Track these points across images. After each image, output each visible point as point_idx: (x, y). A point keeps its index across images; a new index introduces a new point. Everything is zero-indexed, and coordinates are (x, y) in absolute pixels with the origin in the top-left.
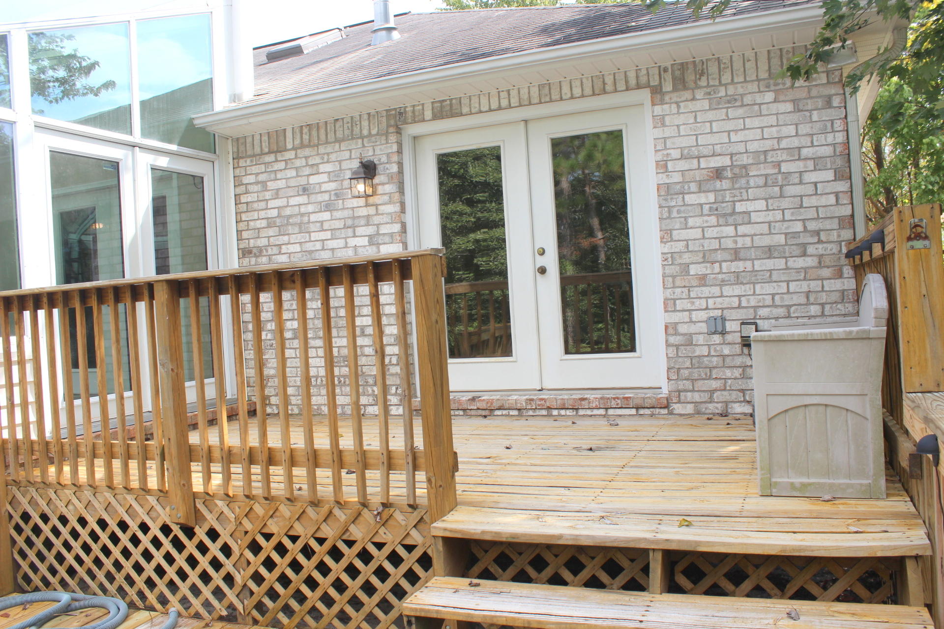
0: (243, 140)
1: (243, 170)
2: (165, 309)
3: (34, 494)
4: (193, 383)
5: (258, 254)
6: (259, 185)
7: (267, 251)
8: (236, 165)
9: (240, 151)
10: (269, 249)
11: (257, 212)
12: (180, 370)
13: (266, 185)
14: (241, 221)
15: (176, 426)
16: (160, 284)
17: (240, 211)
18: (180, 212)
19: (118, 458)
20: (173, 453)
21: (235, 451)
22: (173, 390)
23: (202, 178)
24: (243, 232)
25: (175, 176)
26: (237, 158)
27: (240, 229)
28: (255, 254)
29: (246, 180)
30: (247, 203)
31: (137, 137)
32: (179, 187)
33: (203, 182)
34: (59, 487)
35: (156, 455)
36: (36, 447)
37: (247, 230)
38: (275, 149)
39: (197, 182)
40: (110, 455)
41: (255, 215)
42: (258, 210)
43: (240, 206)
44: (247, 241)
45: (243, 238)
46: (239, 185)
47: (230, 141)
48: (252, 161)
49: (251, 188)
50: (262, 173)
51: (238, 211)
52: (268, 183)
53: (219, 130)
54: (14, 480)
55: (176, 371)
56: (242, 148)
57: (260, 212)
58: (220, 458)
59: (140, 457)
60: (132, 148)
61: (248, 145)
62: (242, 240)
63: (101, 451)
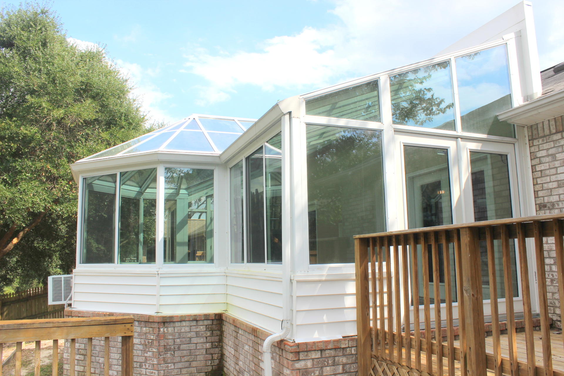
0: (535, 127)
1: (536, 147)
2: (468, 249)
3: (385, 367)
4: (504, 300)
5: (551, 207)
6: (550, 157)
7: (558, 205)
8: (531, 145)
9: (534, 135)
10: (560, 204)
11: (549, 177)
12: (479, 296)
13: (556, 157)
14: (537, 184)
15: (475, 339)
16: (465, 230)
17: (536, 176)
18: (493, 180)
19: (435, 354)
20: (473, 360)
21: (523, 367)
22: (473, 310)
23: (507, 156)
24: (539, 192)
25: (489, 156)
26: (532, 139)
27: (536, 190)
28: (549, 207)
29: (539, 154)
30: (541, 171)
31: (459, 131)
32: (492, 164)
33: (507, 159)
34: (399, 366)
35: (461, 358)
36: (387, 336)
37: (542, 190)
38: (561, 129)
39: (503, 159)
40: (431, 352)
41: (548, 179)
42: (550, 175)
43: (535, 173)
44: (542, 198)
45: (539, 196)
46: (534, 158)
47: (526, 129)
48: (543, 140)
49: (543, 160)
50: (551, 148)
51: (534, 177)
52: (557, 155)
53: (517, 121)
54: (375, 355)
55: (476, 296)
56: (535, 132)
57: (552, 177)
58: (510, 370)
59: (450, 357)
60: (456, 139)
61: (539, 129)
62: (538, 197)
63: (425, 347)
